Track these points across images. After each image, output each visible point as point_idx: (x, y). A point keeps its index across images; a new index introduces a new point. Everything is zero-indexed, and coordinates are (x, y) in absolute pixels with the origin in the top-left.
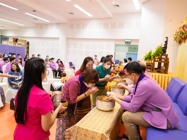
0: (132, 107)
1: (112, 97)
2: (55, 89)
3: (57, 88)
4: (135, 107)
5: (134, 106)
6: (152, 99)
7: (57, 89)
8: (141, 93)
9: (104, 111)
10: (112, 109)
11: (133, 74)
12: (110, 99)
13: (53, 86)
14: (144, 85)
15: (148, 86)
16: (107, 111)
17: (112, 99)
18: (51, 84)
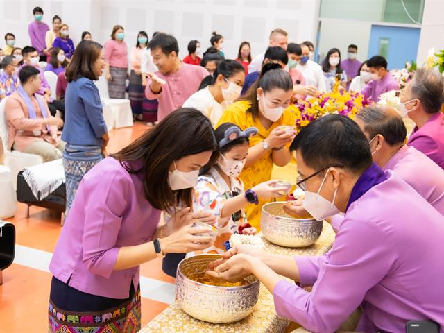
0: (316, 311)
1: (243, 260)
2: (39, 194)
3: (44, 191)
4: (329, 317)
5: (324, 311)
6: (402, 280)
7: (46, 195)
8: (358, 257)
9: (211, 323)
10: (243, 313)
11: (332, 172)
12: (236, 268)
13: (28, 182)
14: (367, 224)
15: (385, 225)
16: (221, 324)
17: (243, 270)
18: (21, 173)
